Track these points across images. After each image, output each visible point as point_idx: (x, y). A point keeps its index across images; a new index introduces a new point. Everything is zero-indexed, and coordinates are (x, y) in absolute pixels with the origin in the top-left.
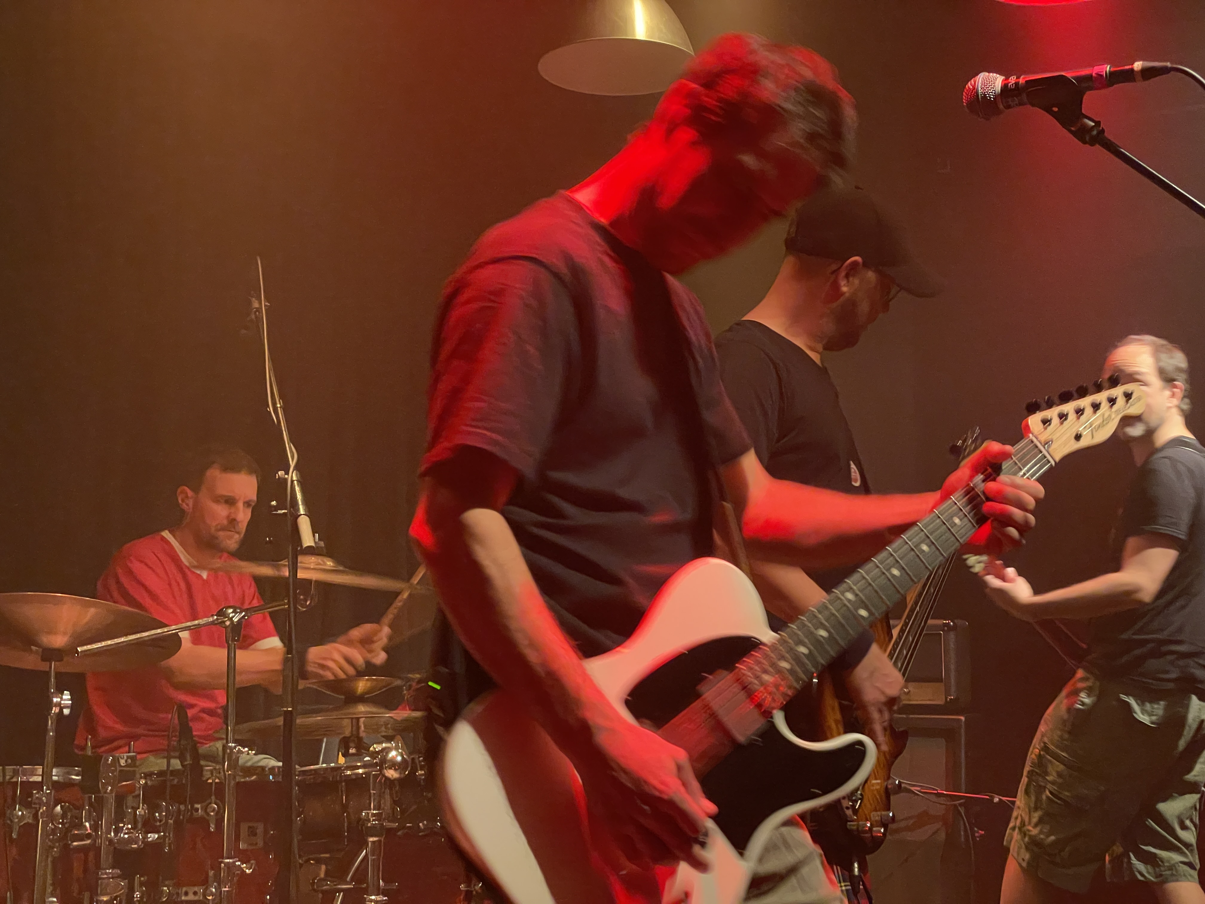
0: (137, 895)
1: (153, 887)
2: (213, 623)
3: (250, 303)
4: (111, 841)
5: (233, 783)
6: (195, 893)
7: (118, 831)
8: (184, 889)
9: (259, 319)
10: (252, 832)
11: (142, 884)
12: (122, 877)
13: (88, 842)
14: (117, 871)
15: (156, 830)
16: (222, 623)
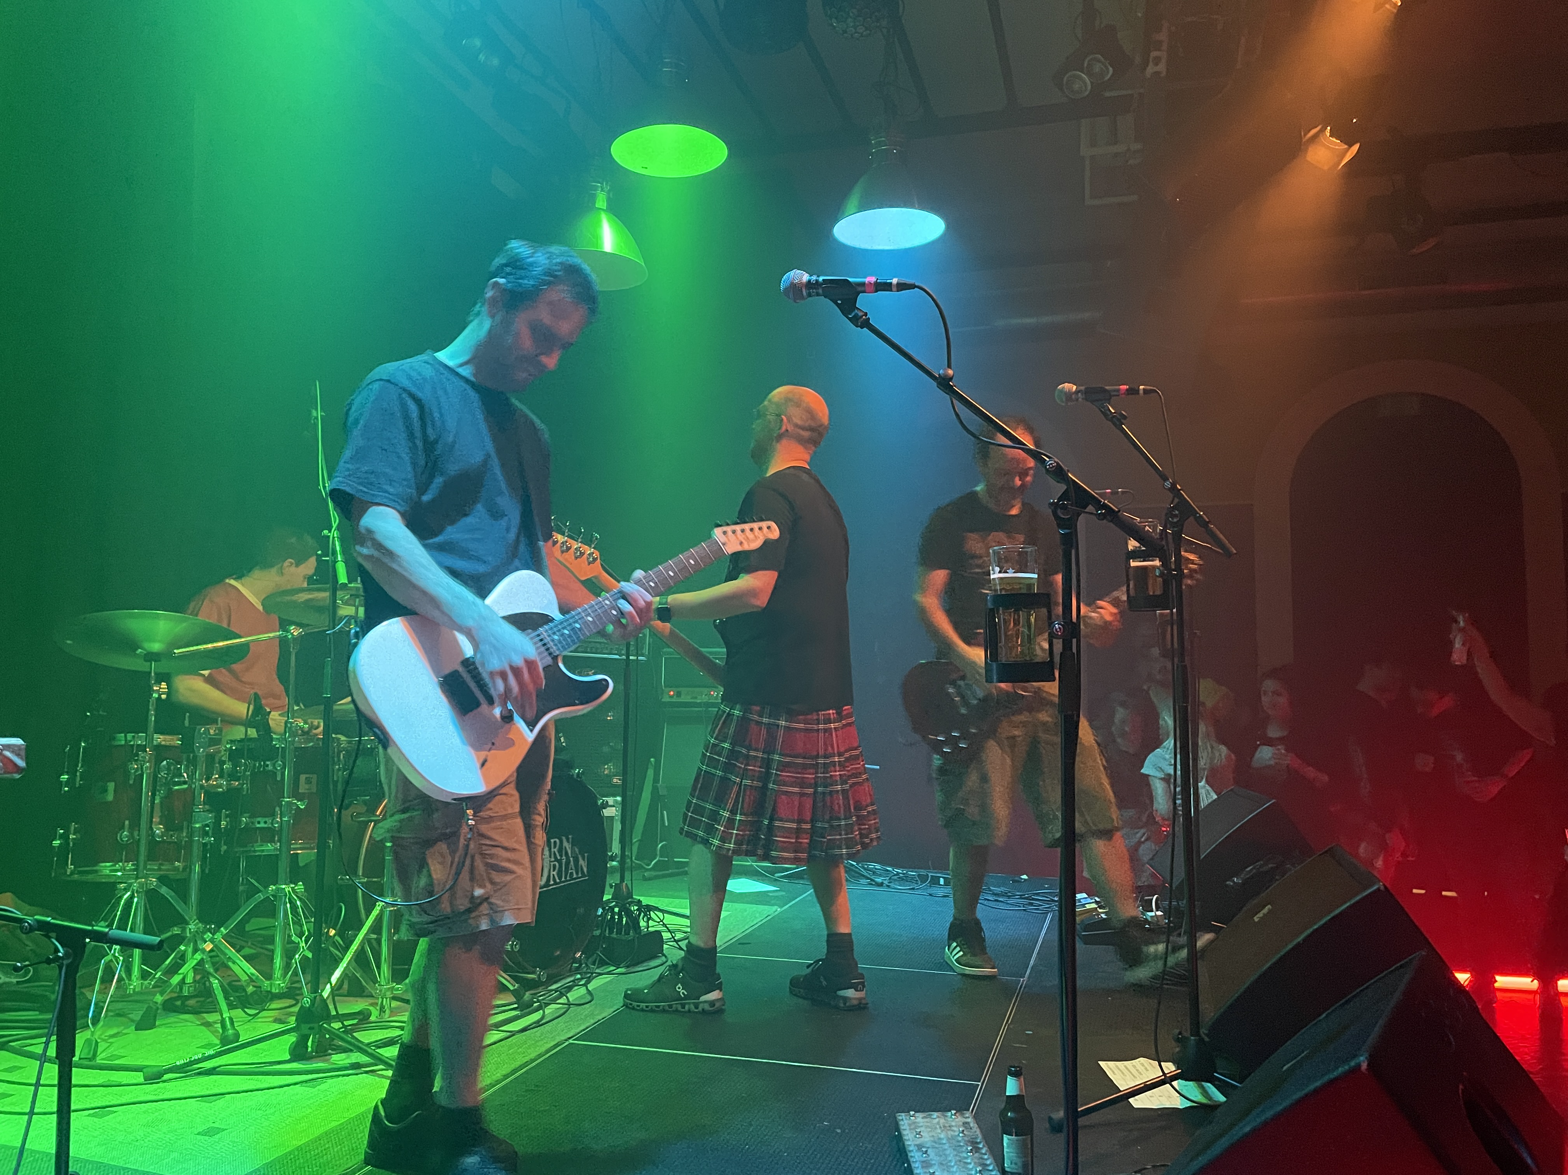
0: (223, 824)
1: (234, 818)
3: (310, 413)
4: (202, 787)
5: (292, 747)
6: (265, 822)
7: (207, 780)
8: (259, 819)
9: (316, 425)
10: (309, 782)
11: (227, 816)
12: (209, 811)
13: (186, 786)
14: (207, 807)
15: (237, 779)
16: (286, 636)
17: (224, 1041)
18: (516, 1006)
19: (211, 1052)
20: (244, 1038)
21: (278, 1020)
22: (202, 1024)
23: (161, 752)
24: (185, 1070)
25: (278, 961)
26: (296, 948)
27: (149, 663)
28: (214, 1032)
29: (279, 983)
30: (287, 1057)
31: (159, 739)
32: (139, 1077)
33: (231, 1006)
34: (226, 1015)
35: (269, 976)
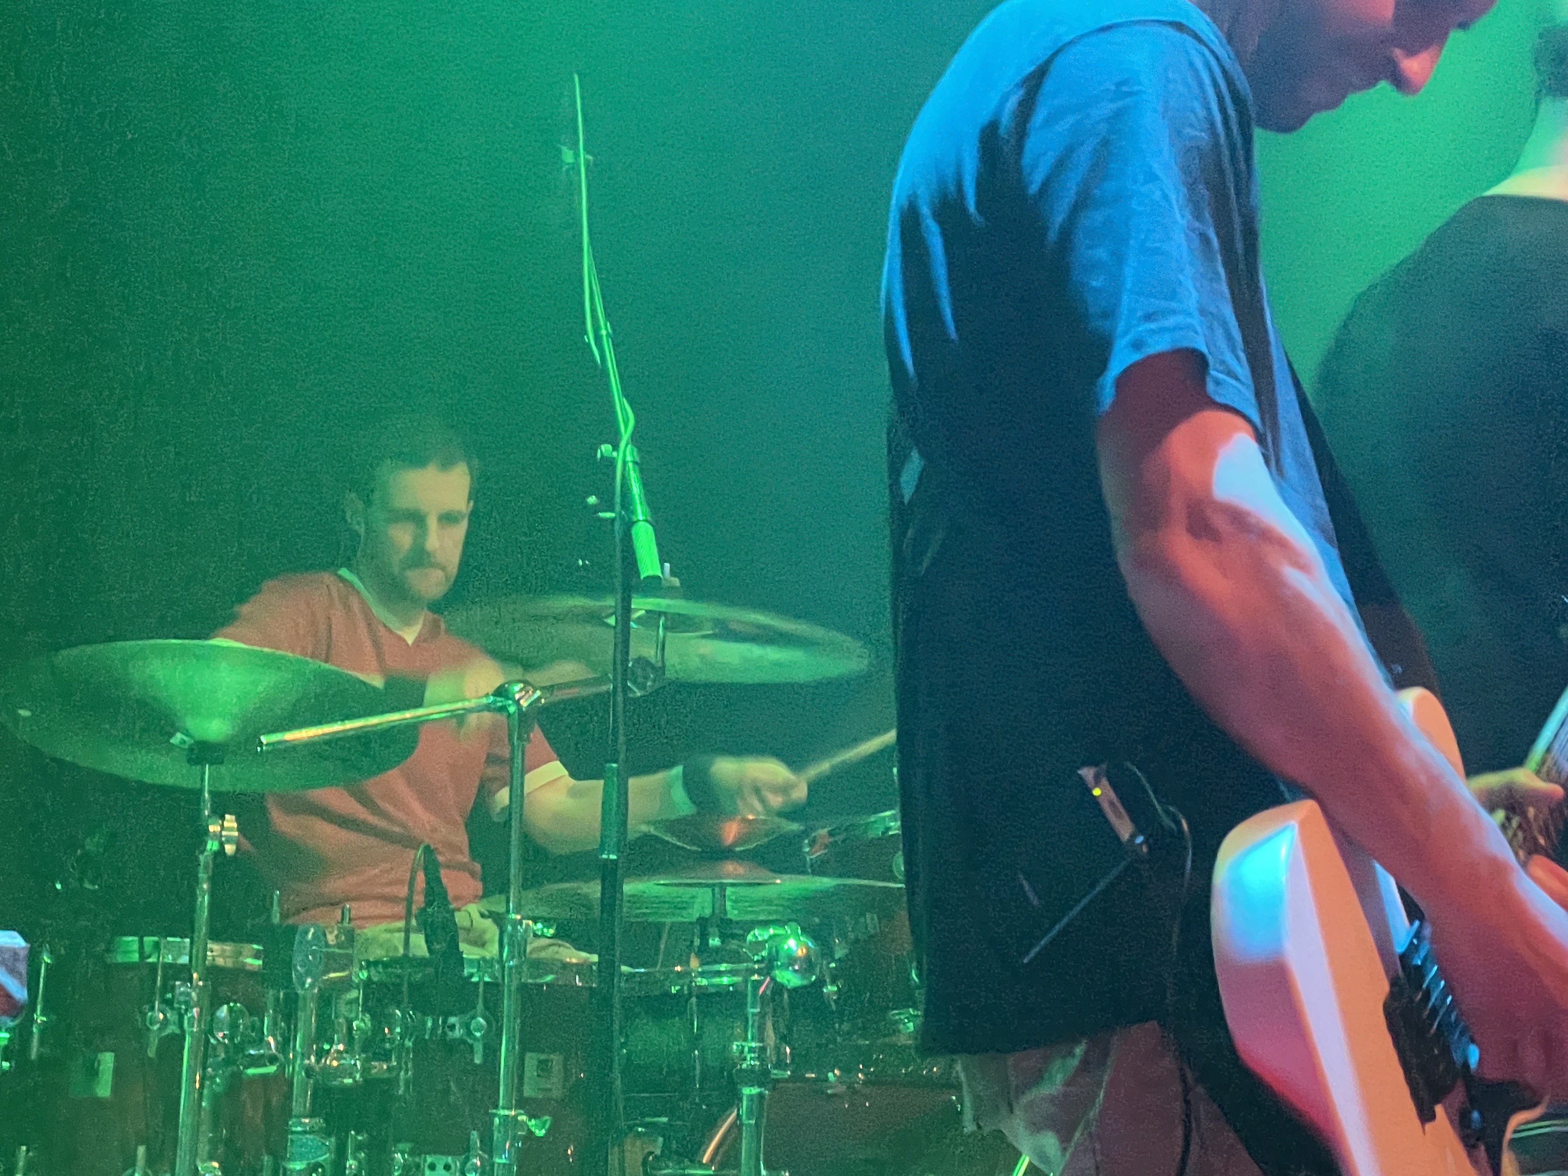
0: (351, 1163)
1: (377, 1152)
4: (309, 1071)
5: (516, 984)
7: (321, 1054)
8: (429, 1159)
10: (544, 1069)
11: (359, 1147)
12: (327, 1132)
13: (272, 1069)
14: (319, 1122)
15: (386, 1057)
16: (503, 709)
23: (218, 983)
27: (198, 767)
31: (219, 952)
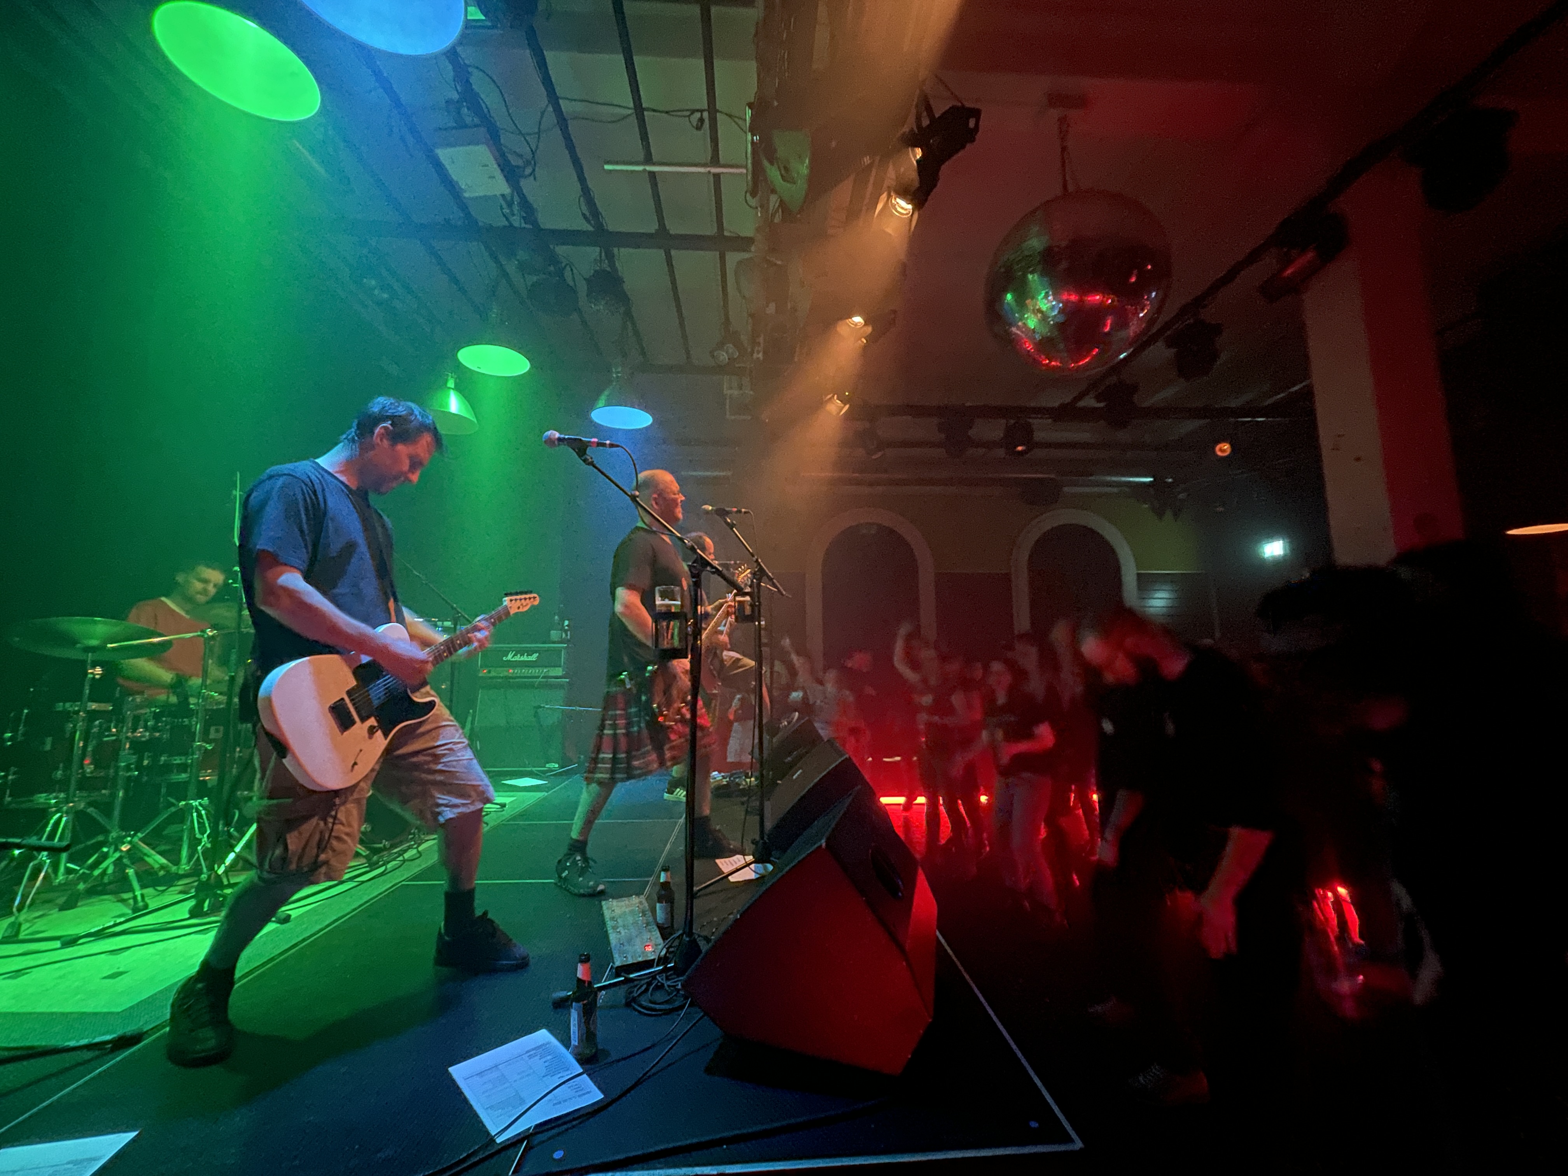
0: (146, 762)
1: (155, 759)
2: (198, 636)
4: (127, 738)
5: (204, 709)
6: (181, 759)
7: (133, 732)
8: (175, 758)
10: (217, 731)
11: (149, 757)
12: (134, 754)
13: (114, 738)
14: (131, 752)
15: (159, 731)
16: (203, 636)
17: (135, 910)
18: (367, 865)
19: (122, 919)
20: (152, 907)
21: (181, 892)
22: (118, 901)
23: (93, 715)
24: (100, 935)
25: (184, 853)
26: (199, 841)
27: (86, 653)
28: (128, 906)
29: (185, 867)
30: (187, 916)
31: (94, 706)
32: (58, 944)
33: (143, 887)
34: (138, 893)
35: (177, 862)
